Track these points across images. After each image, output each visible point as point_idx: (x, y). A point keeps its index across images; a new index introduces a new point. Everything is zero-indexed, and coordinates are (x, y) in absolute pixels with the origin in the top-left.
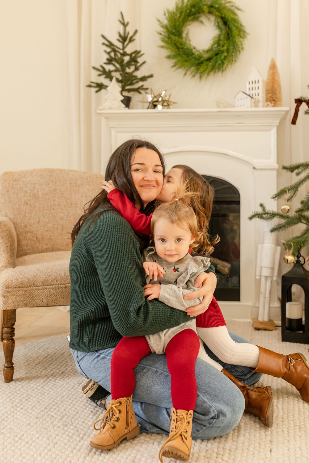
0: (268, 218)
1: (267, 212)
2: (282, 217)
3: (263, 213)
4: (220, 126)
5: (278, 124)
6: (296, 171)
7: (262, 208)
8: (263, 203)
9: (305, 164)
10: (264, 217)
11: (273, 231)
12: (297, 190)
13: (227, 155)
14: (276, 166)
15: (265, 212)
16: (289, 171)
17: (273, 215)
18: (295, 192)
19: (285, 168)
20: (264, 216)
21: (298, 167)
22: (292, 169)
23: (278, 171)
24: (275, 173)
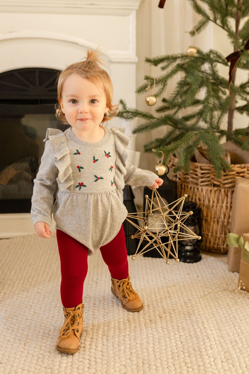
0: (129, 117)
1: (128, 110)
2: (144, 117)
3: (124, 111)
4: (67, 7)
5: (137, 8)
6: (161, 65)
7: (122, 105)
8: (123, 100)
9: (171, 56)
10: (124, 116)
11: (135, 132)
12: (166, 83)
13: (77, 44)
14: (135, 59)
15: (125, 110)
16: (152, 63)
17: (136, 114)
18: (164, 86)
19: (148, 61)
20: (125, 114)
21: (161, 60)
22: (156, 62)
23: (138, 64)
24: (134, 67)
